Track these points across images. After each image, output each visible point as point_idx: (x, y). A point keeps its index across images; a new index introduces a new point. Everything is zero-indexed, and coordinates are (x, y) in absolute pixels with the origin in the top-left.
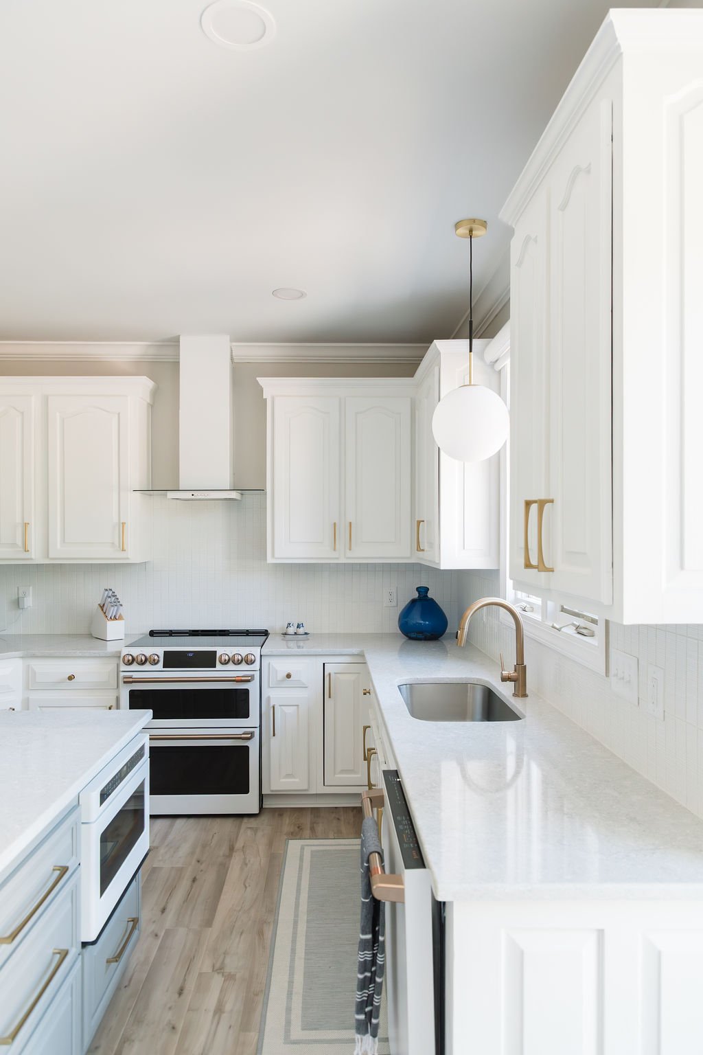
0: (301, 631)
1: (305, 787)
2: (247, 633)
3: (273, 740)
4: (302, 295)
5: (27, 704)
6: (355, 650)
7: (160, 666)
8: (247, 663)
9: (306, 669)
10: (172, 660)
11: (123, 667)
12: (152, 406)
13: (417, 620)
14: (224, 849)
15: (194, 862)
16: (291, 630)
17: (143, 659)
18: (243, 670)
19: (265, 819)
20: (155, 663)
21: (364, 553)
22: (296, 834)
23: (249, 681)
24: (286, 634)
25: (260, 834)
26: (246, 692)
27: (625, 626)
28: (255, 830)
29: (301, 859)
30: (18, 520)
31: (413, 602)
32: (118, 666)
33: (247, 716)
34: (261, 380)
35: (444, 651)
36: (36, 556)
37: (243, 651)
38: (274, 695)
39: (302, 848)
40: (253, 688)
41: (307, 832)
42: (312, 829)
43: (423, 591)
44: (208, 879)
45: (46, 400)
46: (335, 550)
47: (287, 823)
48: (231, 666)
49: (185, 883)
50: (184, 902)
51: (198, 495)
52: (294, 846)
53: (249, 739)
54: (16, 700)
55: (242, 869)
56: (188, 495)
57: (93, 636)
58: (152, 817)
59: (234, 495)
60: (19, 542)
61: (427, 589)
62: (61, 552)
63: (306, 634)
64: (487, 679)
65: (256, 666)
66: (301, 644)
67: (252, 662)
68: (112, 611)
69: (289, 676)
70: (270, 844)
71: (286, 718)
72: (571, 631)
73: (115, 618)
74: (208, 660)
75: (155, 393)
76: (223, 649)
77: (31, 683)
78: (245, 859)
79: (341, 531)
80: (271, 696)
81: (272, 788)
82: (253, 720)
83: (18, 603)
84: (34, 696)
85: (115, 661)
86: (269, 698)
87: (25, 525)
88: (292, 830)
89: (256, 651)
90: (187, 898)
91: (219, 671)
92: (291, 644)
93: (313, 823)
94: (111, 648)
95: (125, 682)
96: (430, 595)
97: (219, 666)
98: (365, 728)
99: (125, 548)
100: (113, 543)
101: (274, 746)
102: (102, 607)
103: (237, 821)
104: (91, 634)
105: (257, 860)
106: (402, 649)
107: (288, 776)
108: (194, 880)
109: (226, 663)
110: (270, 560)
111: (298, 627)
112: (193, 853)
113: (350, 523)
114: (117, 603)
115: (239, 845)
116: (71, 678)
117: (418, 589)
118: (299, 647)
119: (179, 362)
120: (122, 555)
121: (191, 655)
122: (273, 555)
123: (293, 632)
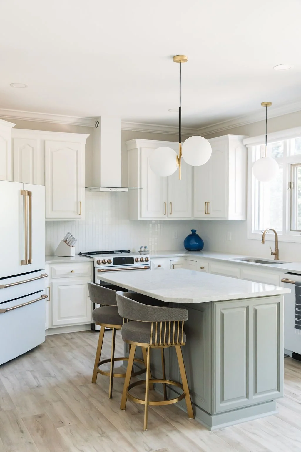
6: (182, 255)
7: (112, 264)
8: (146, 261)
10: (116, 261)
16: (143, 249)
18: (145, 264)
21: (176, 216)
24: (140, 251)
31: (190, 236)
43: (194, 231)
45: (44, 142)
46: (165, 214)
48: (140, 263)
51: (113, 190)
56: (109, 190)
61: (196, 231)
62: (52, 215)
63: (148, 250)
67: (148, 261)
69: (159, 266)
76: (136, 256)
77: (53, 275)
84: (55, 281)
85: (91, 263)
91: (136, 265)
96: (197, 233)
97: (135, 263)
99: (81, 213)
100: (74, 211)
109: (138, 262)
110: (139, 219)
111: (145, 248)
113: (171, 203)
116: (72, 272)
117: (192, 230)
120: (78, 216)
121: (123, 259)
122: (141, 217)
123: (143, 250)
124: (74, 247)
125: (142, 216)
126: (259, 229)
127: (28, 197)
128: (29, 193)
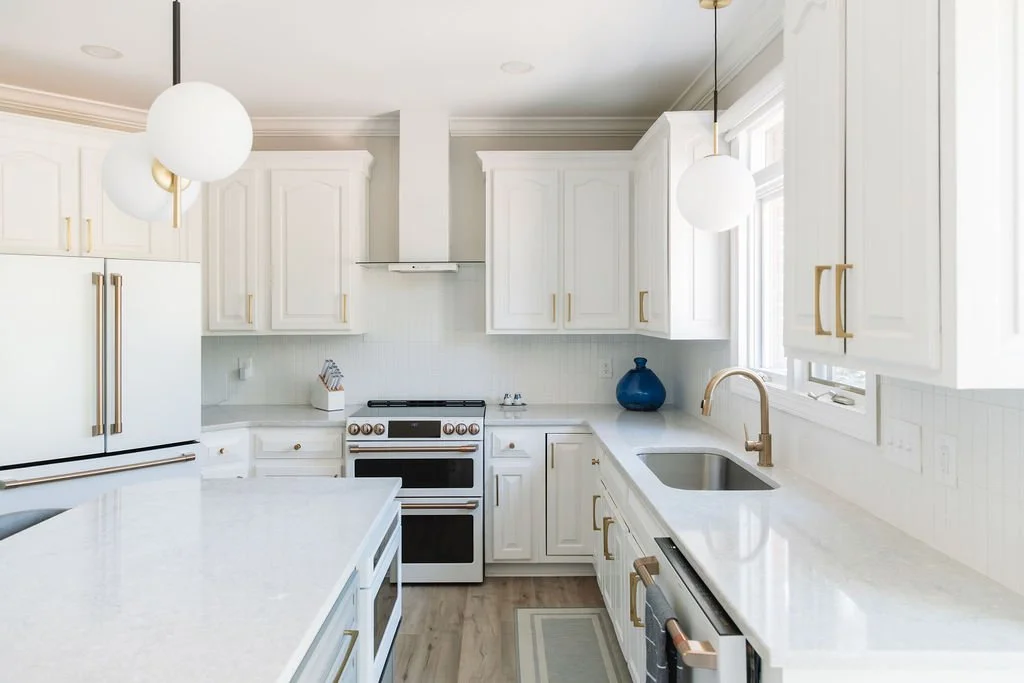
0: (518, 401)
1: (528, 557)
2: (465, 404)
3: (497, 510)
4: (531, 68)
5: (253, 472)
6: (578, 421)
7: (385, 436)
8: (471, 433)
9: (529, 440)
10: (397, 430)
11: (349, 437)
12: (370, 180)
13: (636, 391)
14: (454, 618)
15: (427, 630)
16: (509, 401)
17: (369, 428)
18: (467, 440)
19: (489, 587)
20: (381, 432)
21: (582, 325)
22: (523, 602)
23: (473, 451)
24: (503, 405)
25: (486, 601)
26: (470, 462)
27: (960, 391)
28: (482, 599)
29: (533, 627)
30: (242, 291)
31: (632, 372)
32: (343, 436)
33: (471, 485)
34: (480, 154)
35: (663, 421)
36: (259, 328)
37: (468, 421)
38: (499, 465)
39: (532, 616)
40: (477, 457)
41: (533, 601)
42: (538, 598)
43: (641, 362)
44: (444, 646)
45: (269, 175)
46: (554, 320)
47: (512, 593)
48: (455, 436)
49: (422, 651)
50: (424, 669)
51: (420, 267)
52: (523, 615)
53: (474, 508)
54: (242, 468)
55: (475, 637)
56: (409, 267)
57: (312, 407)
58: (404, 584)
59: (453, 267)
60: (243, 313)
61: (645, 361)
62: (283, 324)
63: (523, 404)
64: (723, 448)
65: (479, 436)
66: (518, 414)
67: (477, 432)
68: (333, 381)
69: (512, 446)
70: (499, 613)
71: (509, 487)
72: (827, 400)
73: (336, 389)
74: (432, 430)
75: (373, 168)
76: (447, 420)
77: (258, 451)
78: (476, 627)
79: (560, 303)
80: (495, 467)
81: (495, 558)
82: (476, 490)
83: (238, 374)
84: (261, 465)
85: (340, 430)
86: (492, 468)
87: (249, 297)
88: (518, 598)
89: (479, 421)
90: (427, 665)
91: (444, 441)
92: (509, 414)
93: (537, 593)
94: (334, 418)
95: (351, 452)
96: (648, 366)
97: (443, 436)
98: (595, 498)
99: (347, 319)
100: (334, 314)
101: (498, 515)
102: (323, 378)
103: (463, 589)
104: (311, 405)
105: (489, 629)
106: (620, 419)
107: (511, 545)
108: (430, 647)
109: (451, 433)
110: (489, 331)
111: (516, 397)
112: (423, 621)
113: (569, 295)
114: (338, 374)
115: (468, 613)
116: (297, 447)
117: (635, 360)
118: (516, 417)
119: (398, 137)
120: (344, 326)
121: (414, 425)
122: (492, 327)
123: (510, 403)
124: (341, 389)
125: (496, 326)
126: (761, 366)
127: (110, 289)
128: (115, 280)
